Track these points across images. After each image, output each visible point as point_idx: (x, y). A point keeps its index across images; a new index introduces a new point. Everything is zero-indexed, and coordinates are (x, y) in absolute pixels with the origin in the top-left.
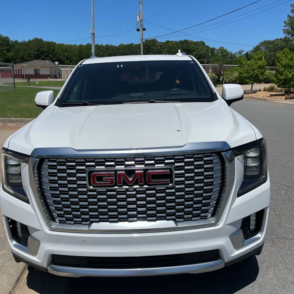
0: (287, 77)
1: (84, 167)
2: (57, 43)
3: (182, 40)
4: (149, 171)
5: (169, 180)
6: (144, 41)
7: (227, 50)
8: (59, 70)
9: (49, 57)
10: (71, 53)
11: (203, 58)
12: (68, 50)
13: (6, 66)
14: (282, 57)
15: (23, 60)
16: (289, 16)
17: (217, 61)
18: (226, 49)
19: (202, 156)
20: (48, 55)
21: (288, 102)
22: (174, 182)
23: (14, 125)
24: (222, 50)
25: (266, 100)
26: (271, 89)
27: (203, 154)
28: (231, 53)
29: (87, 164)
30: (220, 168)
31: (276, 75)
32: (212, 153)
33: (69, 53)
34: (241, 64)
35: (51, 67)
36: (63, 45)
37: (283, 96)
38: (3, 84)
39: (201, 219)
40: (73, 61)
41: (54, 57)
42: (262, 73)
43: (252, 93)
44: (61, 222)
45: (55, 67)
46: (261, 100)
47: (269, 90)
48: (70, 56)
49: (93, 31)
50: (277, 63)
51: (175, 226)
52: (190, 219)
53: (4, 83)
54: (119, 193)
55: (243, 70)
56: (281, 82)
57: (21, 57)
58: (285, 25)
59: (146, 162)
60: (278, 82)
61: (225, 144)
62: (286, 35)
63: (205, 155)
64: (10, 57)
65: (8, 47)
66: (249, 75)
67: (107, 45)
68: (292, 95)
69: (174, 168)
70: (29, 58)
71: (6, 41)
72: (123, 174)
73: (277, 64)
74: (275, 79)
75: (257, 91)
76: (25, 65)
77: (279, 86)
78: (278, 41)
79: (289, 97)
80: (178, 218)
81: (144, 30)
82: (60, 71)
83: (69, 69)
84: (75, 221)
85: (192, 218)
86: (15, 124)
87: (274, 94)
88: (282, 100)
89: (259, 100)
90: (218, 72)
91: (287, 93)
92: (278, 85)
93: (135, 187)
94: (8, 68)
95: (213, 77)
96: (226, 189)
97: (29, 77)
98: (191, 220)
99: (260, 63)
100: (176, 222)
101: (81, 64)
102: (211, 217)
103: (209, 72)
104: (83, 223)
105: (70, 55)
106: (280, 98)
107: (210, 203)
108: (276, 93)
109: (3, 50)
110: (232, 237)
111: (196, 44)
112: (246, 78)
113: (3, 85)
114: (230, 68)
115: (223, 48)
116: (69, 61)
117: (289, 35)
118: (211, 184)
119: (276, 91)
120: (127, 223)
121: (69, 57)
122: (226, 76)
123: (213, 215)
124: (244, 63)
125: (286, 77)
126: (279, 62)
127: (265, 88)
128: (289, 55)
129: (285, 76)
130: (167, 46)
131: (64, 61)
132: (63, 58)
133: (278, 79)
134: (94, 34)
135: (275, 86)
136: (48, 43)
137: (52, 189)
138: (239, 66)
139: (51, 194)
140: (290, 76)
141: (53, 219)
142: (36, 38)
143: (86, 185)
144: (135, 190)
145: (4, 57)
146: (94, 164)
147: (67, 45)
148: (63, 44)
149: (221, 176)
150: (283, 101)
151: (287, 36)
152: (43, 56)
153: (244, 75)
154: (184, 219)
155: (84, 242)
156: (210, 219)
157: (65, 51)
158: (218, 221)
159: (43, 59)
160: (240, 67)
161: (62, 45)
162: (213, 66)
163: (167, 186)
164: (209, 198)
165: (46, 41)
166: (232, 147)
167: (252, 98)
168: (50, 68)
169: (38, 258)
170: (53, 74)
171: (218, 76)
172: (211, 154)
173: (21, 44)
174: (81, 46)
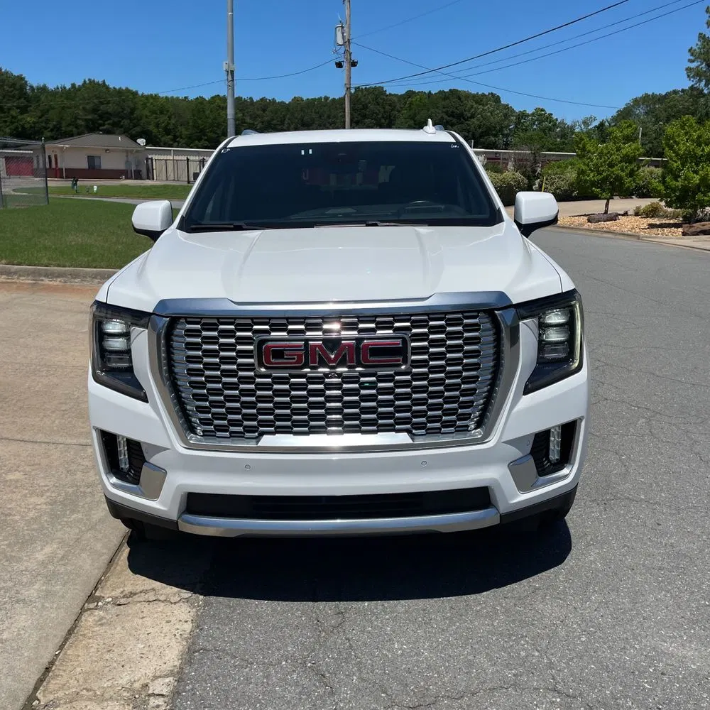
0: (689, 183)
1: (250, 334)
2: (140, 93)
3: (446, 91)
4: (365, 341)
5: (401, 358)
6: (353, 91)
7: (554, 117)
8: (147, 159)
9: (121, 127)
10: (175, 117)
11: (495, 136)
12: (168, 111)
13: (17, 147)
14: (679, 136)
15: (60, 133)
16: (701, 36)
17: (529, 141)
18: (552, 114)
19: (460, 316)
20: (120, 121)
21: (689, 241)
22: (409, 363)
23: (57, 282)
24: (541, 115)
25: (638, 237)
26: (652, 212)
27: (462, 312)
28: (562, 123)
29: (255, 327)
30: (492, 339)
31: (664, 177)
32: (478, 311)
33: (170, 118)
34: (584, 149)
35: (127, 151)
36: (156, 97)
37: (678, 228)
38: (14, 190)
39: (456, 431)
40: (181, 138)
41: (135, 126)
42: (632, 174)
43: (607, 220)
44: (205, 433)
45: (137, 151)
46: (626, 238)
47: (647, 214)
48: (173, 124)
49: (231, 65)
50: (667, 149)
51: (410, 441)
52: (437, 431)
53: (15, 187)
54: (312, 380)
55: (588, 165)
56: (675, 196)
57: (55, 126)
58: (692, 58)
59: (361, 326)
60: (667, 196)
61: (502, 295)
62: (693, 83)
63: (465, 314)
64: (27, 126)
65: (22, 100)
66: (600, 177)
67: (262, 100)
68: (700, 226)
69: (410, 337)
70: (74, 129)
71: (18, 86)
72: (319, 346)
73: (668, 151)
74: (661, 187)
75: (620, 215)
76: (64, 145)
77: (669, 205)
78: (677, 97)
79: (692, 230)
80: (416, 429)
81: (354, 64)
82: (150, 161)
83: (171, 157)
84: (231, 433)
85: (440, 429)
86: (60, 281)
87: (658, 223)
88: (675, 238)
89: (622, 237)
90: (529, 169)
91: (688, 220)
92: (666, 202)
93: (340, 370)
94: (24, 152)
95: (515, 181)
96: (503, 378)
97: (74, 174)
98: (440, 433)
99: (628, 149)
100: (412, 436)
101: (225, 147)
102: (475, 429)
103: (507, 170)
104: (247, 435)
105: (173, 121)
106: (670, 232)
107: (473, 402)
108: (664, 222)
109: (9, 109)
110: (514, 466)
111: (480, 99)
112: (594, 184)
113: (13, 193)
114: (558, 161)
115: (542, 110)
116: (170, 136)
117: (700, 81)
118: (476, 367)
119: (662, 217)
120: (325, 436)
121: (171, 127)
122: (546, 180)
123: (479, 424)
124: (589, 147)
125: (686, 182)
126: (671, 148)
127: (638, 208)
128: (695, 131)
129: (685, 179)
130: (407, 106)
131: (160, 136)
132: (155, 131)
133: (667, 188)
134: (232, 72)
135: (660, 203)
136: (119, 92)
137: (192, 372)
138: (578, 155)
139: (190, 383)
140: (696, 179)
141: (192, 429)
142: (89, 79)
143: (253, 365)
144: (340, 375)
145: (13, 127)
146: (267, 327)
147: (166, 97)
148: (156, 95)
149: (495, 353)
150: (677, 239)
151: (696, 84)
152: (109, 124)
153: (588, 176)
154: (426, 431)
155: (248, 468)
156: (473, 432)
157: (162, 113)
158: (487, 435)
159: (108, 132)
160: (581, 157)
161: (154, 99)
162: (518, 154)
163: (397, 369)
164: (472, 392)
165: (114, 88)
166: (514, 302)
167: (605, 232)
168: (125, 154)
169: (162, 503)
170: (133, 168)
171: (529, 178)
172: (475, 314)
173: (54, 93)
174: (200, 100)
